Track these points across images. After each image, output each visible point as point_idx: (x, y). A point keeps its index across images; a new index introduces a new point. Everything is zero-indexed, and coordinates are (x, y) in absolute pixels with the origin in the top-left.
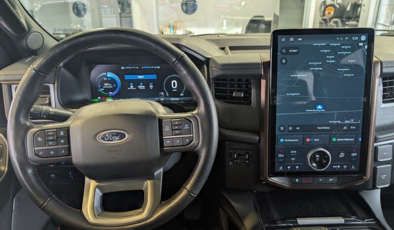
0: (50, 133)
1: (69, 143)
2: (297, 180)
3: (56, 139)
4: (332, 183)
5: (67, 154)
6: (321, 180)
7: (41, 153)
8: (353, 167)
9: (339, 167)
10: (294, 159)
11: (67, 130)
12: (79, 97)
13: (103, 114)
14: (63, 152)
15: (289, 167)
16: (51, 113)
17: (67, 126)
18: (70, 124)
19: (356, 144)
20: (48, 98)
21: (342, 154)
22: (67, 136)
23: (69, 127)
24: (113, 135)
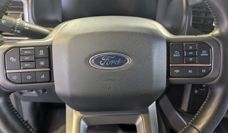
0: (26, 52)
1: (50, 66)
3: (34, 60)
5: (48, 80)
7: (14, 78)
11: (49, 49)
12: (52, 17)
13: (102, 30)
14: (43, 77)
16: (26, 28)
17: (49, 44)
18: (52, 42)
20: (21, 15)
22: (47, 56)
23: (51, 46)
24: (111, 59)
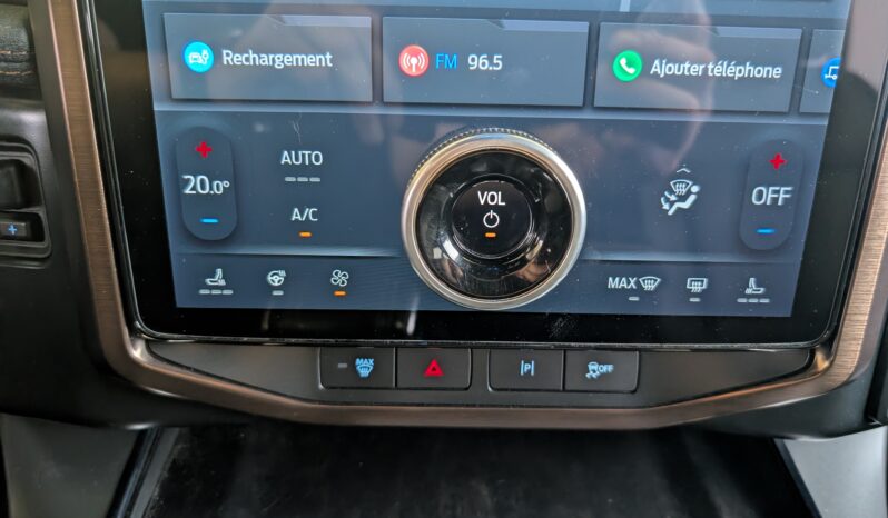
2: (364, 367)
4: (600, 388)
6: (526, 368)
8: (752, 287)
9: (650, 284)
10: (309, 212)
15: (276, 278)
19: (795, 107)
21: (680, 189)
